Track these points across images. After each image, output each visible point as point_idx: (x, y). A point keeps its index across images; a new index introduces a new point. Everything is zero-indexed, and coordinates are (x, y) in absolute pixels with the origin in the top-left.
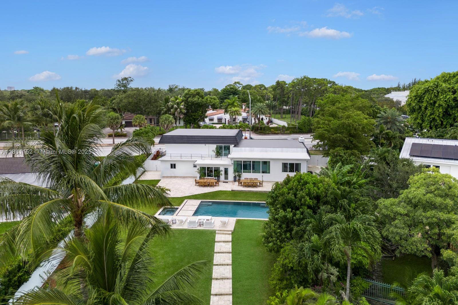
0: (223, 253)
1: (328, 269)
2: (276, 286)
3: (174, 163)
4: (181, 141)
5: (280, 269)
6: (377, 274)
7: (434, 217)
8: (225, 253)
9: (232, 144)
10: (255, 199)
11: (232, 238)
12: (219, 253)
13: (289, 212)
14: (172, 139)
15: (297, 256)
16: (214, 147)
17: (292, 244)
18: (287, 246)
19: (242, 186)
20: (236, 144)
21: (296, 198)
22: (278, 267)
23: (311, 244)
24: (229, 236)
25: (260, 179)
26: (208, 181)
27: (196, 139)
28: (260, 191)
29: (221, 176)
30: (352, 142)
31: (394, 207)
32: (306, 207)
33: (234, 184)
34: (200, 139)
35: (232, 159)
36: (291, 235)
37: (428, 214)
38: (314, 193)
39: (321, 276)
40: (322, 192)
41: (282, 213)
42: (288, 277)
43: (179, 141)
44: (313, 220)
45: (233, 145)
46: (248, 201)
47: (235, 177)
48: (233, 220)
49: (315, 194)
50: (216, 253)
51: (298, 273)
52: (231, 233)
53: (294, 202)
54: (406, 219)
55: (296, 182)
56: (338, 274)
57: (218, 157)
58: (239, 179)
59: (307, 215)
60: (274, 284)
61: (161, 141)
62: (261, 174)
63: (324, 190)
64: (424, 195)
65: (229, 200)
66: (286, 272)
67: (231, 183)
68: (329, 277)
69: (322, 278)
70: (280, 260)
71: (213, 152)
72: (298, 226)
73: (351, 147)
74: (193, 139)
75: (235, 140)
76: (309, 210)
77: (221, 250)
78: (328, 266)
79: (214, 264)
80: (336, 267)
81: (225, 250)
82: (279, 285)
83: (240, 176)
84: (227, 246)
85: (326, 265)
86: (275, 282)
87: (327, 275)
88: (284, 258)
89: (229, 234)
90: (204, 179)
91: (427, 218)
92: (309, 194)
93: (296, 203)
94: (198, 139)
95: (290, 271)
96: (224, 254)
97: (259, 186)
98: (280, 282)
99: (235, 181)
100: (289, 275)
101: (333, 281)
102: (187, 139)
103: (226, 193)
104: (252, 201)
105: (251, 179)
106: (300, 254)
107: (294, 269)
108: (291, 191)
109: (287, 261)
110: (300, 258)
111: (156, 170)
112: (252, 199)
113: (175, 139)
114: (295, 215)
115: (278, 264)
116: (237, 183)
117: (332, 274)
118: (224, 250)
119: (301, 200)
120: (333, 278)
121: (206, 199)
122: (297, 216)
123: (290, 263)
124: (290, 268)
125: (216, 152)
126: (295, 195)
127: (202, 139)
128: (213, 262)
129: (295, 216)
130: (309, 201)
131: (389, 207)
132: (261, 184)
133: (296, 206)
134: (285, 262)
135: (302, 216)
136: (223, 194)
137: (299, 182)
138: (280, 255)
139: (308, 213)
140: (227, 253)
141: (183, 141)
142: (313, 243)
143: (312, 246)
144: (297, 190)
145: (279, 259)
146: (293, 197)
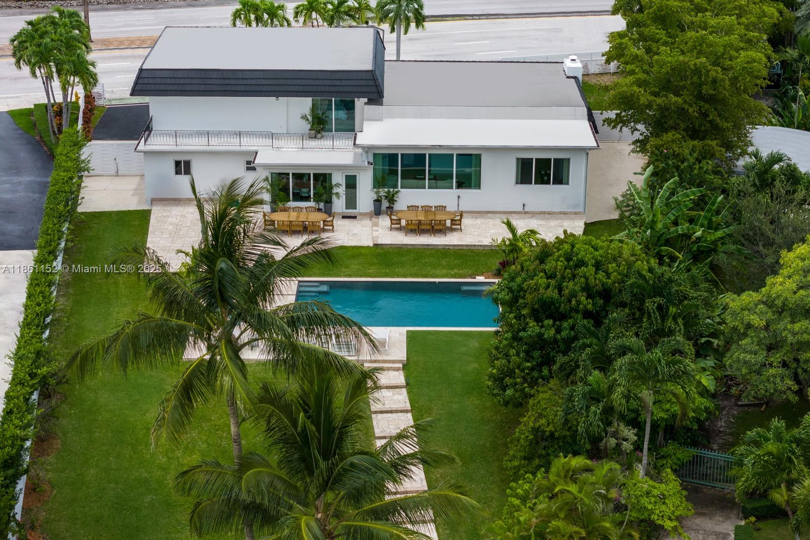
0: (391, 412)
1: (619, 431)
2: (519, 470)
3: (187, 158)
4: (202, 88)
5: (527, 437)
6: (724, 439)
7: (805, 332)
8: (396, 411)
9: (361, 95)
10: (445, 271)
11: (407, 378)
12: (382, 412)
13: (549, 327)
14: (173, 81)
15: (563, 410)
16: (304, 104)
17: (551, 389)
18: (542, 392)
19: (400, 229)
20: (374, 96)
21: (561, 296)
22: (524, 434)
23: (587, 388)
24: (396, 373)
25: (452, 207)
26: (302, 218)
27: (249, 82)
28: (454, 245)
29: (334, 198)
30: (706, 115)
31: (746, 312)
32: (580, 316)
33: (376, 225)
34: (263, 82)
35: (367, 149)
36: (550, 371)
37: (797, 327)
38: (596, 285)
39: (606, 444)
40: (614, 283)
41: (533, 328)
42: (544, 452)
43: (193, 88)
44: (595, 341)
45: (366, 100)
46: (426, 277)
47: (378, 201)
48: (400, 334)
49: (599, 287)
50: (376, 412)
51: (563, 442)
52: (401, 365)
53: (557, 305)
54: (762, 336)
55: (561, 261)
56: (636, 438)
57: (319, 136)
58: (390, 208)
59: (581, 329)
60: (515, 467)
61: (138, 87)
62: (455, 192)
63: (619, 277)
64: (795, 293)
65: (375, 277)
66: (537, 443)
67: (367, 222)
68: (619, 445)
69: (606, 447)
70: (529, 421)
71: (304, 122)
72: (565, 353)
73: (703, 128)
74: (240, 82)
75: (371, 83)
76: (585, 322)
77: (387, 406)
78: (619, 425)
79: (376, 435)
80: (634, 428)
81: (394, 407)
82: (524, 467)
83: (391, 199)
84: (396, 397)
85: (616, 424)
86: (516, 463)
87: (616, 441)
88: (536, 415)
89: (397, 369)
90: (285, 210)
91: (794, 334)
92: (587, 289)
93: (560, 306)
94: (254, 82)
95: (547, 440)
96: (394, 415)
97: (452, 230)
98: (527, 462)
99: (378, 212)
100: (545, 448)
101: (625, 451)
102: (219, 82)
103: (360, 255)
104: (437, 277)
105: (427, 209)
106: (567, 406)
107: (557, 434)
108: (553, 282)
109: (543, 421)
110: (566, 414)
111: (113, 173)
112: (438, 272)
113: (182, 81)
114: (559, 331)
115: (524, 428)
116: (385, 221)
117: (626, 440)
118: (392, 406)
119: (570, 301)
120: (627, 446)
121: (311, 276)
122: (564, 334)
123: (548, 425)
124: (548, 434)
125: (310, 118)
126: (560, 289)
127: (268, 82)
128: (374, 432)
129: (560, 333)
130: (585, 302)
131: (738, 314)
132: (456, 224)
133: (561, 313)
134: (537, 425)
135: (573, 333)
136: (353, 257)
137: (569, 259)
138: (528, 411)
139: (585, 327)
140: (401, 411)
141: (208, 88)
142: (591, 385)
143: (590, 392)
144: (563, 278)
145: (525, 419)
146: (555, 294)
